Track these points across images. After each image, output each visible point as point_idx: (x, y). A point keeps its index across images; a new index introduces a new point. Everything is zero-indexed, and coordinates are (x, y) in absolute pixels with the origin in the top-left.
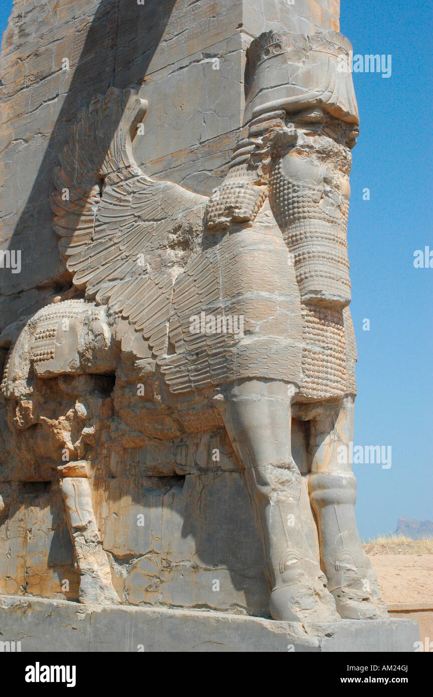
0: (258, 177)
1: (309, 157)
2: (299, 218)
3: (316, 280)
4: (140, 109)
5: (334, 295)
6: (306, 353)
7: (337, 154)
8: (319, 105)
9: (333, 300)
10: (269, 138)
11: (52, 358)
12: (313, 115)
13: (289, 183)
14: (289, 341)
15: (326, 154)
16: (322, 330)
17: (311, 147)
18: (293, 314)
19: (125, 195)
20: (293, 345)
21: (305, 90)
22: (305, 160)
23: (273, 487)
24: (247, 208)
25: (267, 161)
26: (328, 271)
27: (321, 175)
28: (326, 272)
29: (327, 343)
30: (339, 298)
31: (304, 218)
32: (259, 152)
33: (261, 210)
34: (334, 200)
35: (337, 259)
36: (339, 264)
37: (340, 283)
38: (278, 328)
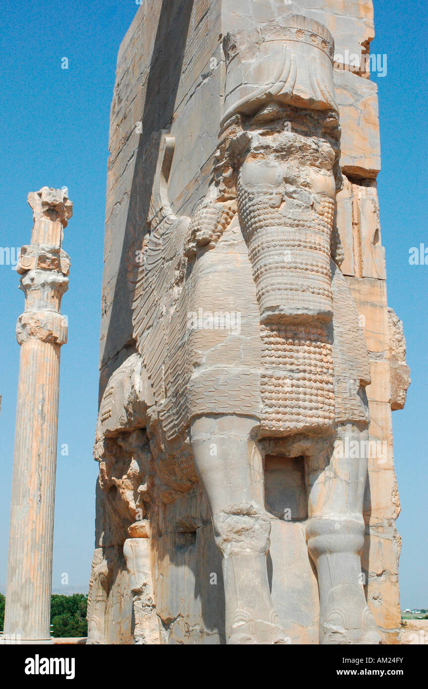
0: (221, 192)
1: (264, 159)
2: (256, 229)
3: (272, 295)
4: (166, 149)
5: (298, 309)
6: (266, 380)
7: (302, 149)
8: (270, 99)
9: (297, 315)
10: (225, 147)
11: (110, 416)
12: (266, 111)
13: (245, 192)
14: (242, 368)
15: (285, 151)
16: (291, 350)
17: (267, 147)
18: (249, 338)
19: (159, 239)
20: (247, 373)
21: (255, 86)
22: (259, 163)
23: (225, 537)
24: (206, 229)
25: (228, 173)
26: (289, 282)
27: (279, 176)
28: (286, 284)
29: (298, 365)
30: (305, 312)
31: (261, 227)
32: (218, 165)
33: (228, 227)
34: (302, 201)
35: (302, 266)
36: (308, 272)
37: (308, 293)
38: (227, 355)
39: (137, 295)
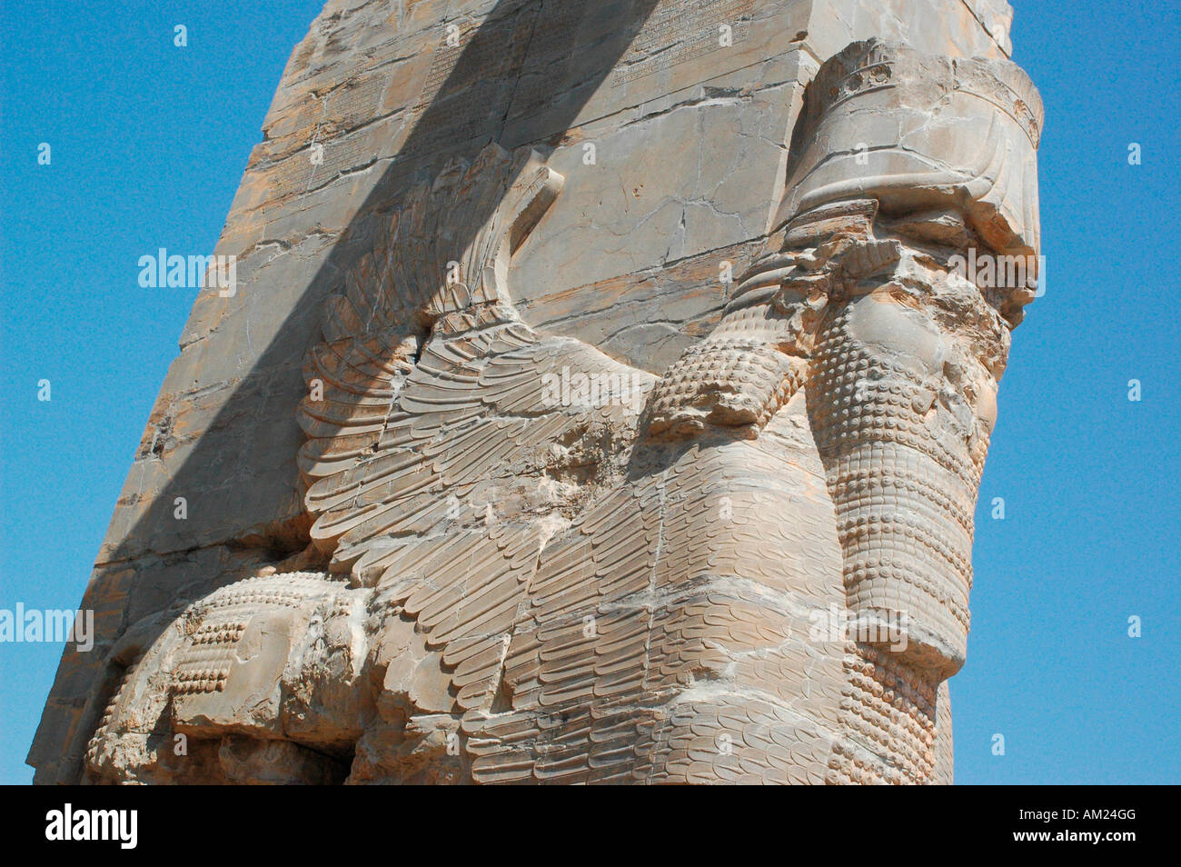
0: (791, 334)
1: (920, 309)
2: (873, 439)
3: (892, 587)
4: (544, 190)
5: (931, 635)
6: (841, 758)
7: (981, 321)
8: (961, 200)
9: (926, 646)
10: (831, 251)
11: (219, 688)
12: (941, 220)
13: (862, 356)
14: (799, 718)
15: (957, 312)
16: (887, 714)
17: (926, 289)
18: (823, 657)
19: (471, 360)
20: (811, 731)
21: (934, 164)
22: (908, 313)
24: (753, 393)
25: (818, 303)
26: (925, 572)
27: (940, 355)
28: (920, 574)
29: (894, 750)
30: (939, 645)
31: (887, 439)
32: (803, 278)
33: (784, 409)
34: (960, 421)
35: (947, 552)
36: (951, 566)
37: (946, 610)
38: (781, 678)
39: (337, 450)
